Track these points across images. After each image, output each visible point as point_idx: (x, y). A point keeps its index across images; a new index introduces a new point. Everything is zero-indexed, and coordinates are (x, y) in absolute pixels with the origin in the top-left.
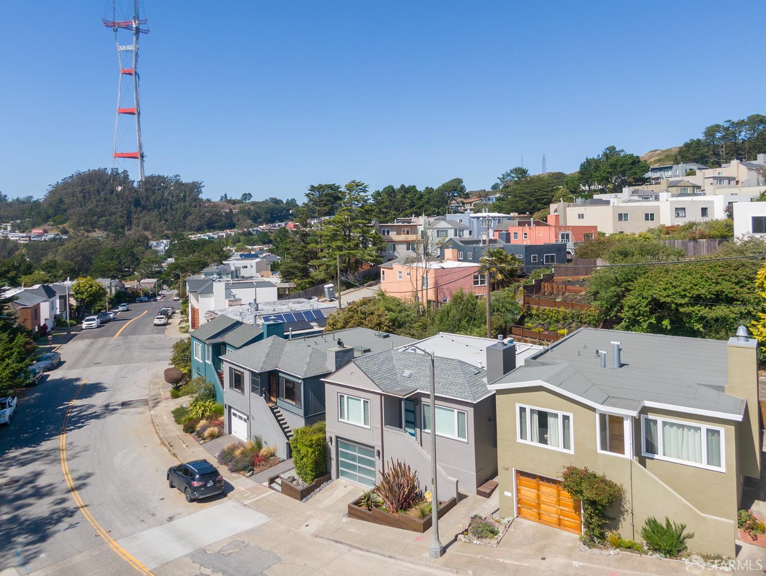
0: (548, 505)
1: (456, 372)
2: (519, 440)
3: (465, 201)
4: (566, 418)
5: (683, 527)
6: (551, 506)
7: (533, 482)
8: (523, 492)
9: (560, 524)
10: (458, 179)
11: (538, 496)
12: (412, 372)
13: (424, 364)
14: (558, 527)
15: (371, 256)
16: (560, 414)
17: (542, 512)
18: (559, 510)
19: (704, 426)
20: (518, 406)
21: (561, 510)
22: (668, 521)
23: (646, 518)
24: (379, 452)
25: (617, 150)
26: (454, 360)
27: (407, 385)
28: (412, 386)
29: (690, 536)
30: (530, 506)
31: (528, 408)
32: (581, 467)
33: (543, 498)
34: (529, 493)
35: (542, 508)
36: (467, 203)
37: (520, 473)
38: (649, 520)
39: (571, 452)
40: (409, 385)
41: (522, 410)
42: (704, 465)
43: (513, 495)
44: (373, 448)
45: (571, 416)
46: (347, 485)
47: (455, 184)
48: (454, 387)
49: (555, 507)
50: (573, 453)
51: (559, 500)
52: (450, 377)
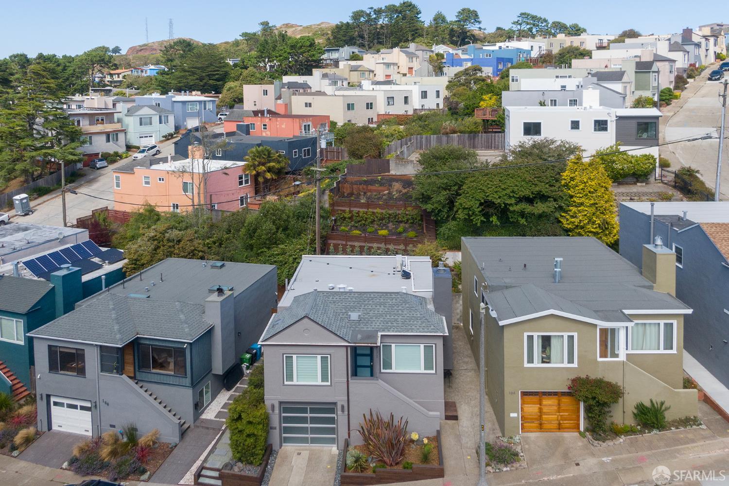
0: (549, 415)
1: (407, 305)
2: (526, 365)
3: (112, 72)
4: (571, 338)
5: (662, 404)
6: (552, 415)
7: (535, 399)
8: (525, 409)
9: (560, 428)
10: (104, 47)
11: (540, 409)
12: (360, 314)
13: (366, 303)
14: (558, 430)
15: (74, 155)
16: (566, 335)
17: (543, 422)
18: (559, 417)
19: (662, 322)
20: (526, 334)
21: (561, 416)
22: (651, 401)
23: (635, 404)
24: (343, 407)
25: (270, 25)
26: (398, 293)
27: (362, 329)
28: (369, 329)
29: (667, 409)
30: (532, 421)
31: (536, 335)
32: (583, 376)
33: (545, 410)
34: (532, 409)
35: (544, 419)
36: (115, 74)
37: (524, 394)
38: (637, 406)
39: (575, 365)
40: (365, 329)
41: (530, 338)
42: (662, 351)
43: (518, 415)
44: (335, 404)
45: (575, 335)
46: (299, 452)
47: (102, 53)
48: (415, 323)
49: (555, 415)
50: (577, 366)
51: (559, 408)
52: (405, 313)
